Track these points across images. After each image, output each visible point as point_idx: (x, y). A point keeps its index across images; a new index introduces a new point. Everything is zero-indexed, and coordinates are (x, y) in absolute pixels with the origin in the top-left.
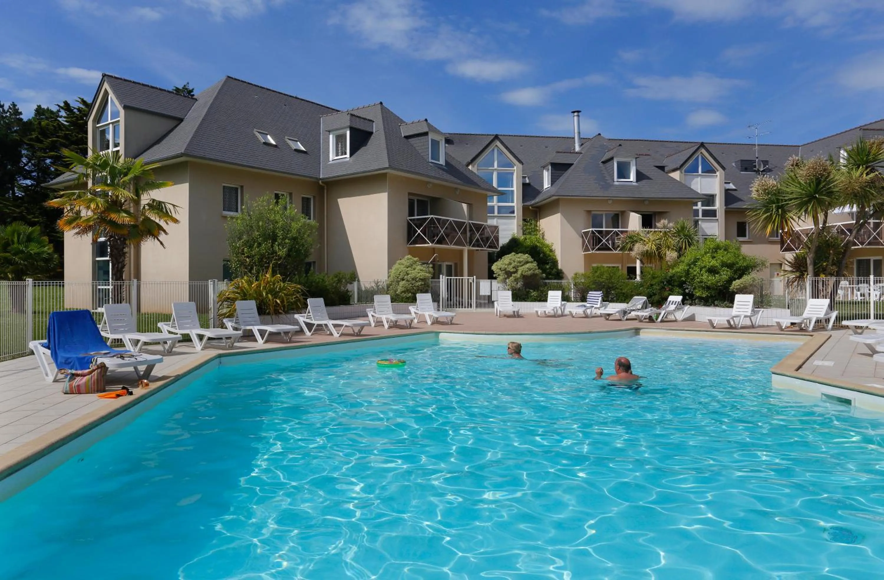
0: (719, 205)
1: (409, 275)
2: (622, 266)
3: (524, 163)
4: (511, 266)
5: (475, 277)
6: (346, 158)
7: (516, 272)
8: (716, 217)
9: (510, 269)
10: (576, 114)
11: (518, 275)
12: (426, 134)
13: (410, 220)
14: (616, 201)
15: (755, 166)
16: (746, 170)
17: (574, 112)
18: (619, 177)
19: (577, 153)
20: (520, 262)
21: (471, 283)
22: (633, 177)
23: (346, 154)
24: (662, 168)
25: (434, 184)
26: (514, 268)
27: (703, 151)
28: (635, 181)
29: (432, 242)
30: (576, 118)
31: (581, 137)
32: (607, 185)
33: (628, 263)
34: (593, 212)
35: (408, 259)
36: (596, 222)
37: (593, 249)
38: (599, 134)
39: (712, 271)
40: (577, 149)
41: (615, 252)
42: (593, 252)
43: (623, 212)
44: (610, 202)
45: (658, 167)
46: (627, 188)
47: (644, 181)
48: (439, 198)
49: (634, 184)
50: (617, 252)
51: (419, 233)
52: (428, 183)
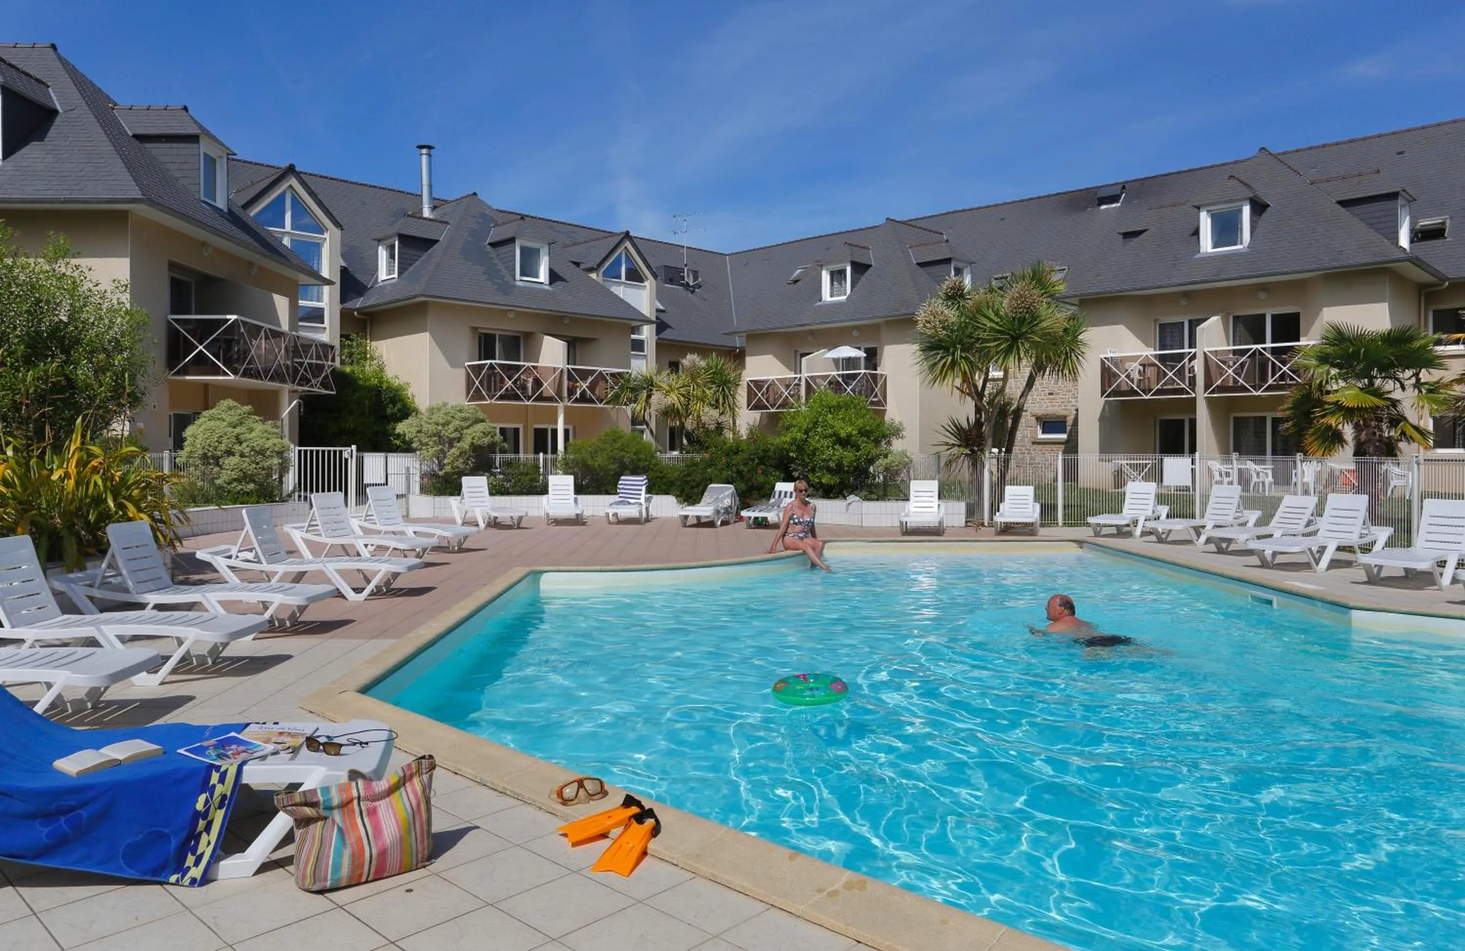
0: (647, 333)
1: (244, 445)
2: (525, 427)
3: (345, 227)
4: (451, 427)
5: (354, 447)
7: (459, 440)
8: (643, 351)
9: (449, 432)
10: (424, 151)
11: (465, 444)
12: (193, 139)
13: (177, 321)
14: (521, 316)
15: (683, 278)
16: (671, 281)
17: (421, 147)
18: (523, 274)
19: (426, 220)
20: (465, 419)
21: (346, 460)
22: (543, 276)
24: (577, 264)
25: (217, 250)
26: (456, 430)
27: (628, 244)
28: (547, 282)
29: (235, 372)
30: (424, 159)
31: (434, 196)
32: (507, 287)
33: (536, 423)
34: (480, 331)
35: (230, 408)
36: (485, 348)
37: (491, 398)
38: (475, 194)
40: (426, 213)
41: (527, 403)
42: (493, 401)
43: (528, 335)
44: (511, 315)
45: (574, 263)
46: (535, 292)
47: (558, 283)
48: (222, 280)
49: (547, 287)
50: (529, 403)
51: (201, 351)
52: (204, 244)
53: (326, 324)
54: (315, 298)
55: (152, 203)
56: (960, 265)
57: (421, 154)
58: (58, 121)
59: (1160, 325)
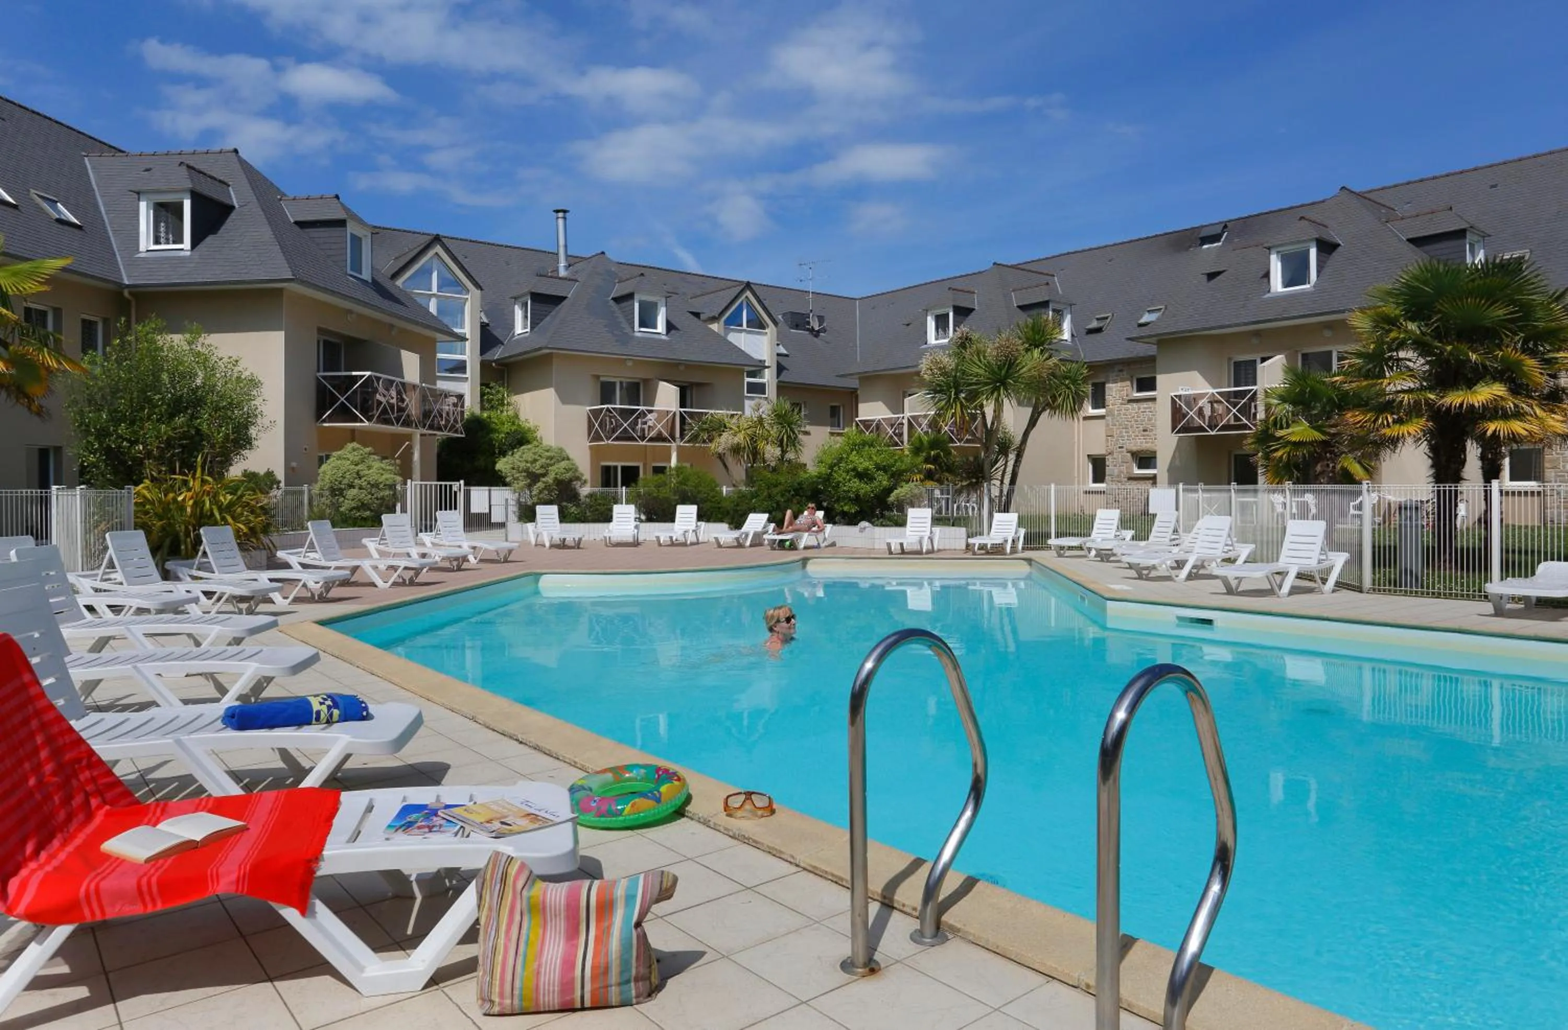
0: (768, 378)
1: (363, 479)
2: (645, 465)
3: (484, 288)
4: (538, 464)
5: (462, 482)
6: (182, 250)
7: (544, 475)
8: (764, 393)
9: (537, 468)
10: (561, 215)
11: (550, 479)
12: (341, 223)
13: (324, 377)
14: (639, 364)
15: (808, 323)
16: (797, 327)
17: (557, 211)
18: (641, 325)
19: (560, 278)
20: (551, 458)
21: (455, 493)
22: (661, 327)
23: (181, 242)
24: (697, 315)
25: (360, 316)
26: (542, 467)
27: (748, 294)
28: (664, 332)
29: (370, 420)
30: (561, 222)
31: (569, 253)
32: (626, 338)
33: (654, 461)
34: (602, 379)
35: (354, 450)
36: (606, 394)
37: (608, 439)
38: (603, 253)
39: (863, 476)
40: (562, 273)
41: (641, 443)
42: (609, 442)
43: (646, 381)
44: (630, 364)
45: (692, 313)
46: (654, 342)
47: (673, 332)
48: (365, 341)
49: (664, 337)
50: (644, 443)
51: (342, 402)
52: (350, 312)
53: (468, 375)
54: (459, 351)
55: (303, 282)
56: (1058, 307)
57: (558, 218)
58: (233, 216)
59: (1235, 363)
